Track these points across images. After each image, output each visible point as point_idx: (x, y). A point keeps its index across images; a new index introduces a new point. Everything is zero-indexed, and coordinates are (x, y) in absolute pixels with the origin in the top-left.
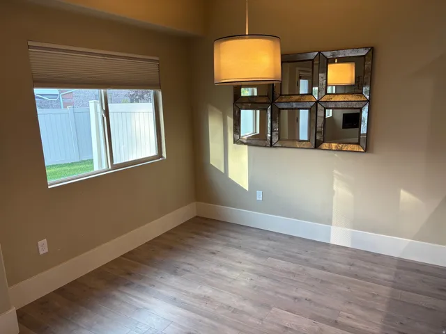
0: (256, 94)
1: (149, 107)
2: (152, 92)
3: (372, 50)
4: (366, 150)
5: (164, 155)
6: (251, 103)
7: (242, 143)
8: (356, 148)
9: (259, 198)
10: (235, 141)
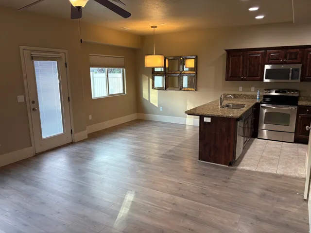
0: (163, 70)
1: (120, 75)
2: (122, 69)
3: (197, 57)
4: (196, 90)
5: (126, 93)
6: (159, 74)
7: (155, 89)
8: (193, 89)
9: (161, 110)
10: (152, 88)
